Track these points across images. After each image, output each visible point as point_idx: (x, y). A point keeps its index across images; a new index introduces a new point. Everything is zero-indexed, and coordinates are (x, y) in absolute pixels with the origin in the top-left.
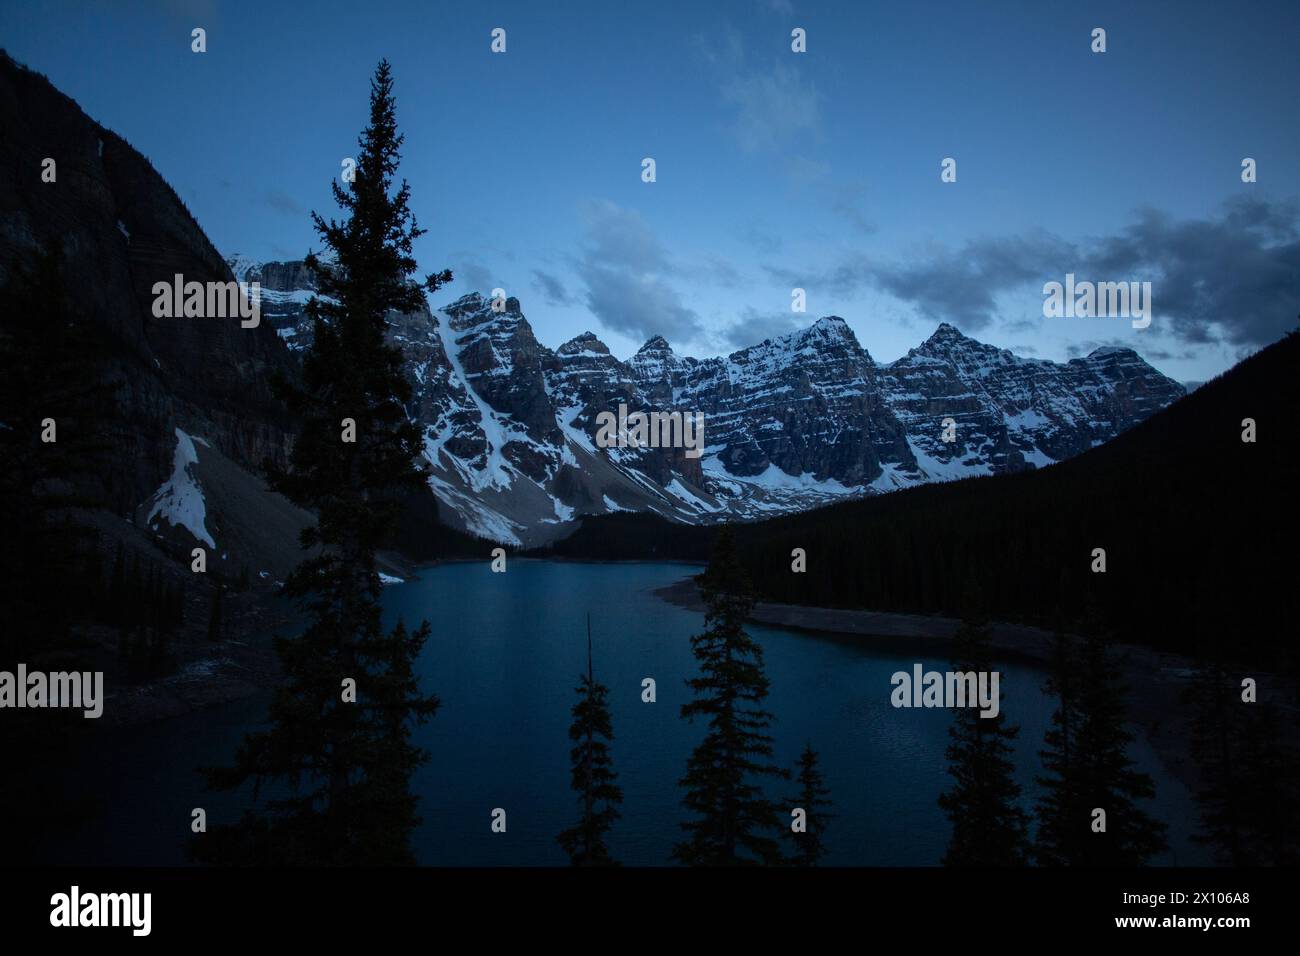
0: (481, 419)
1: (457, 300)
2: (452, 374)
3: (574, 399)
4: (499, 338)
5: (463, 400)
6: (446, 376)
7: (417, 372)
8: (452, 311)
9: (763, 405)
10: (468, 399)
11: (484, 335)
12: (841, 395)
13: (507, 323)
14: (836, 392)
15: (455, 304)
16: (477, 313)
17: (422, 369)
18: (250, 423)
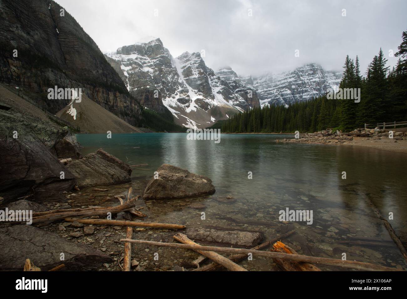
0: (188, 92)
1: (181, 54)
2: (180, 78)
3: (218, 84)
4: (194, 66)
5: (183, 86)
6: (178, 79)
7: (168, 78)
8: (180, 58)
9: (284, 85)
10: (184, 86)
11: (189, 65)
12: (311, 81)
13: (196, 61)
14: (310, 80)
15: (181, 56)
16: (187, 58)
17: (170, 77)
18: (98, 89)
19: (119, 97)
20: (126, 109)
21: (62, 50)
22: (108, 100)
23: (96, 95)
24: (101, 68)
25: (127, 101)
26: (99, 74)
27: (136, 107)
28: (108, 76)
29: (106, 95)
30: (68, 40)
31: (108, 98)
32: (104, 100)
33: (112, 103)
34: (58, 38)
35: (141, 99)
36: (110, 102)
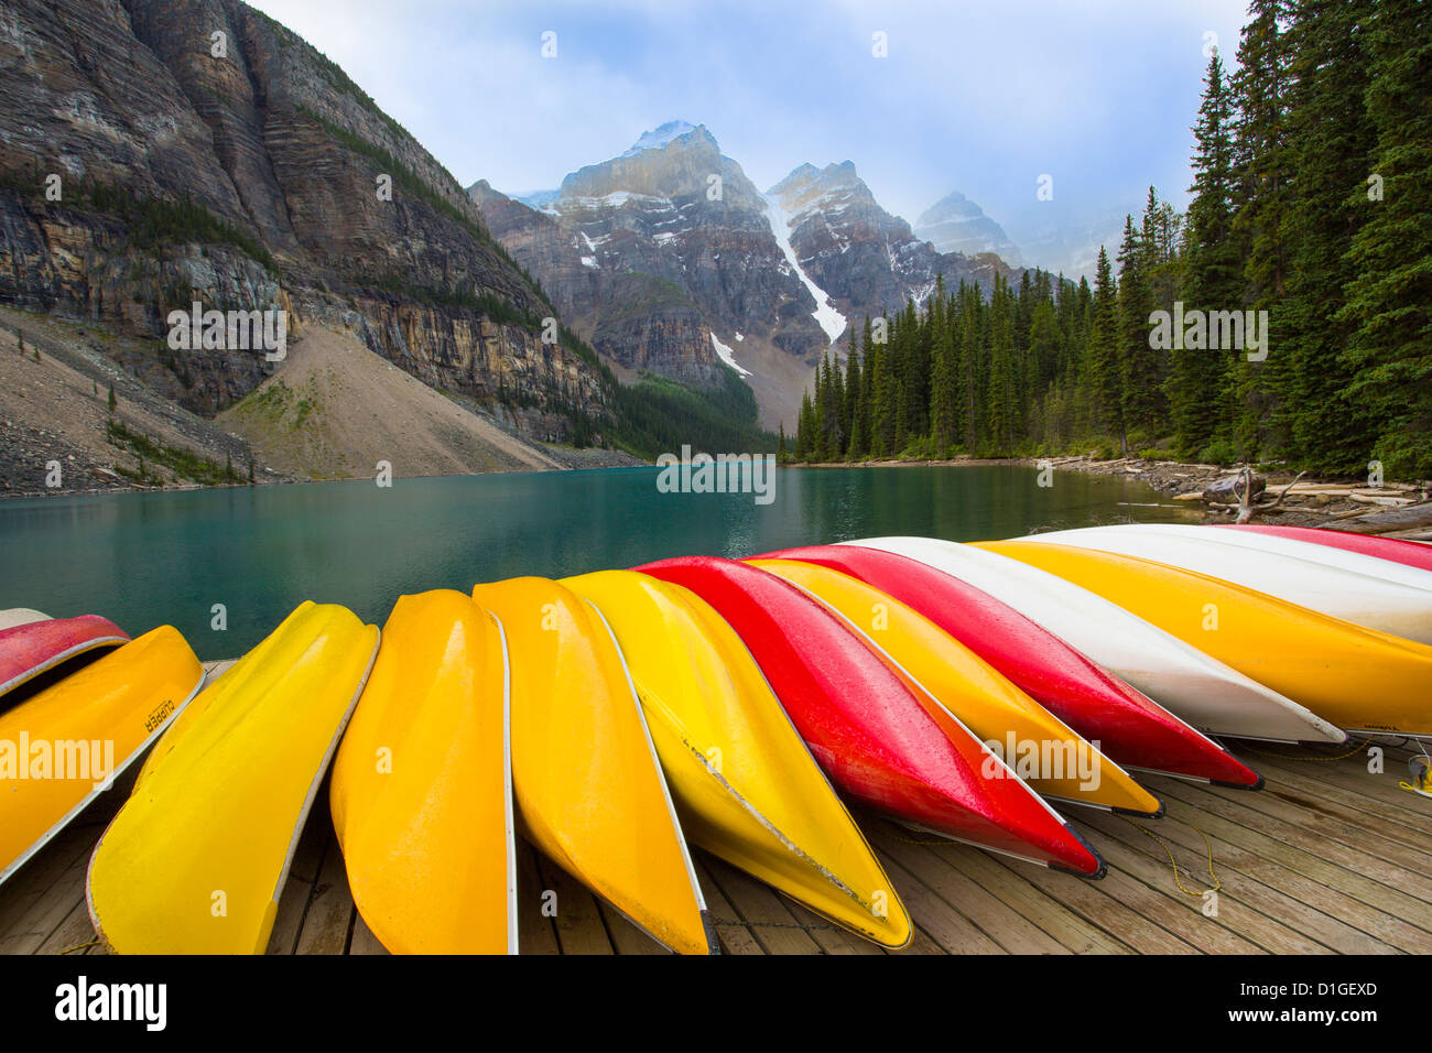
1: (786, 175)
2: (782, 261)
4: (833, 211)
5: (794, 290)
6: (775, 264)
7: (740, 263)
10: (801, 288)
11: (816, 209)
13: (842, 193)
15: (785, 180)
16: (808, 185)
17: (747, 260)
18: (406, 311)
19: (493, 337)
20: (524, 383)
21: (279, 179)
22: (449, 352)
23: (398, 335)
24: (422, 234)
25: (527, 350)
26: (413, 256)
27: (573, 371)
28: (448, 260)
29: (440, 334)
30: (296, 141)
31: (449, 344)
32: (434, 351)
33: (466, 362)
34: (263, 138)
35: (638, 346)
36: (459, 359)
